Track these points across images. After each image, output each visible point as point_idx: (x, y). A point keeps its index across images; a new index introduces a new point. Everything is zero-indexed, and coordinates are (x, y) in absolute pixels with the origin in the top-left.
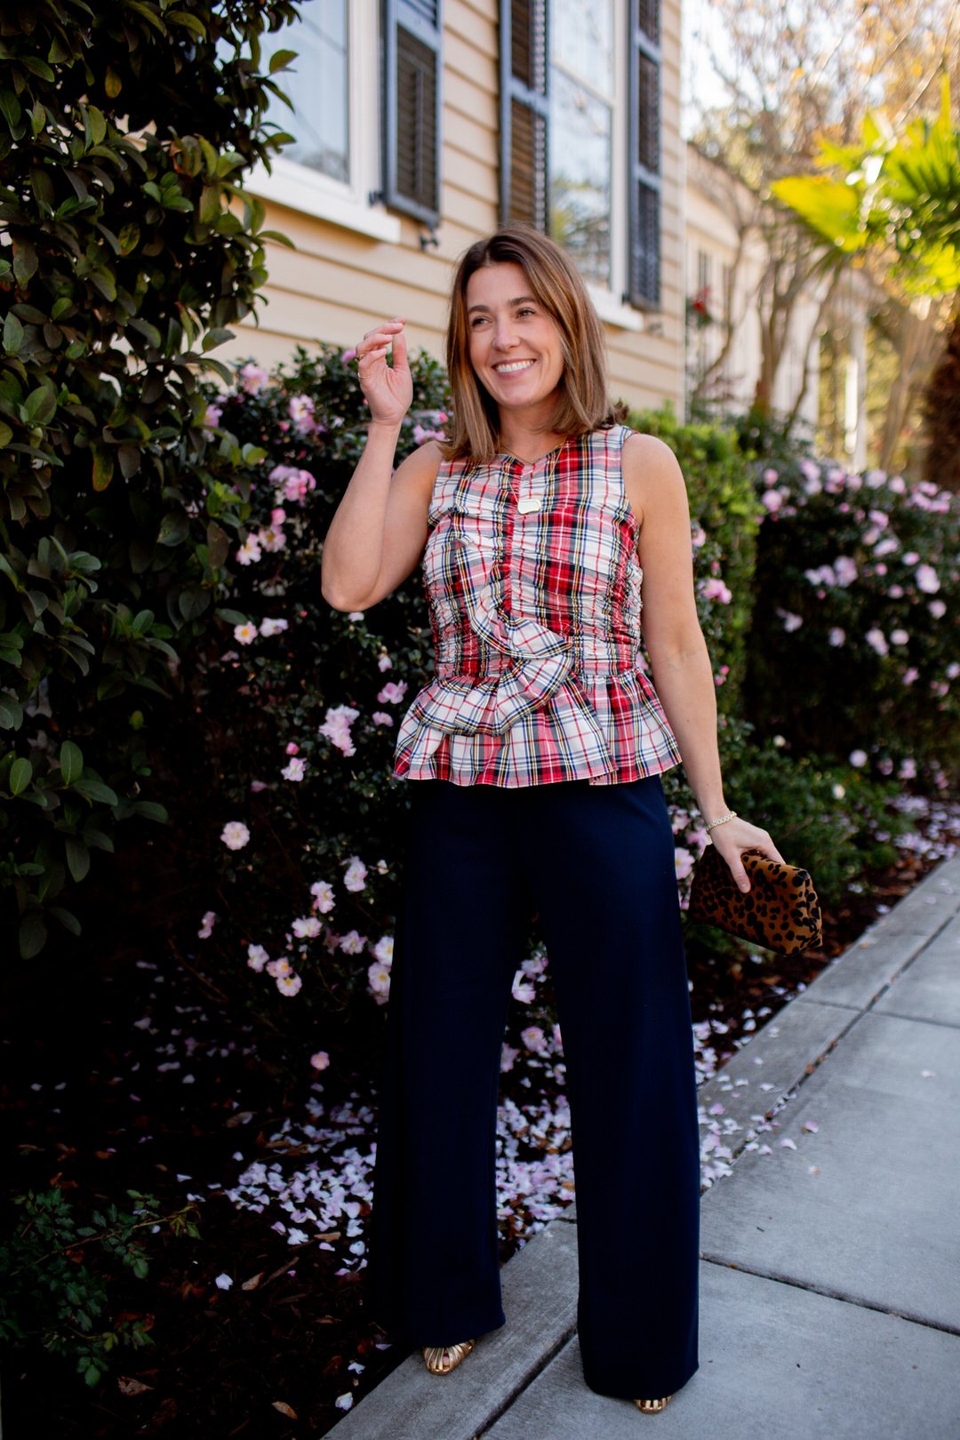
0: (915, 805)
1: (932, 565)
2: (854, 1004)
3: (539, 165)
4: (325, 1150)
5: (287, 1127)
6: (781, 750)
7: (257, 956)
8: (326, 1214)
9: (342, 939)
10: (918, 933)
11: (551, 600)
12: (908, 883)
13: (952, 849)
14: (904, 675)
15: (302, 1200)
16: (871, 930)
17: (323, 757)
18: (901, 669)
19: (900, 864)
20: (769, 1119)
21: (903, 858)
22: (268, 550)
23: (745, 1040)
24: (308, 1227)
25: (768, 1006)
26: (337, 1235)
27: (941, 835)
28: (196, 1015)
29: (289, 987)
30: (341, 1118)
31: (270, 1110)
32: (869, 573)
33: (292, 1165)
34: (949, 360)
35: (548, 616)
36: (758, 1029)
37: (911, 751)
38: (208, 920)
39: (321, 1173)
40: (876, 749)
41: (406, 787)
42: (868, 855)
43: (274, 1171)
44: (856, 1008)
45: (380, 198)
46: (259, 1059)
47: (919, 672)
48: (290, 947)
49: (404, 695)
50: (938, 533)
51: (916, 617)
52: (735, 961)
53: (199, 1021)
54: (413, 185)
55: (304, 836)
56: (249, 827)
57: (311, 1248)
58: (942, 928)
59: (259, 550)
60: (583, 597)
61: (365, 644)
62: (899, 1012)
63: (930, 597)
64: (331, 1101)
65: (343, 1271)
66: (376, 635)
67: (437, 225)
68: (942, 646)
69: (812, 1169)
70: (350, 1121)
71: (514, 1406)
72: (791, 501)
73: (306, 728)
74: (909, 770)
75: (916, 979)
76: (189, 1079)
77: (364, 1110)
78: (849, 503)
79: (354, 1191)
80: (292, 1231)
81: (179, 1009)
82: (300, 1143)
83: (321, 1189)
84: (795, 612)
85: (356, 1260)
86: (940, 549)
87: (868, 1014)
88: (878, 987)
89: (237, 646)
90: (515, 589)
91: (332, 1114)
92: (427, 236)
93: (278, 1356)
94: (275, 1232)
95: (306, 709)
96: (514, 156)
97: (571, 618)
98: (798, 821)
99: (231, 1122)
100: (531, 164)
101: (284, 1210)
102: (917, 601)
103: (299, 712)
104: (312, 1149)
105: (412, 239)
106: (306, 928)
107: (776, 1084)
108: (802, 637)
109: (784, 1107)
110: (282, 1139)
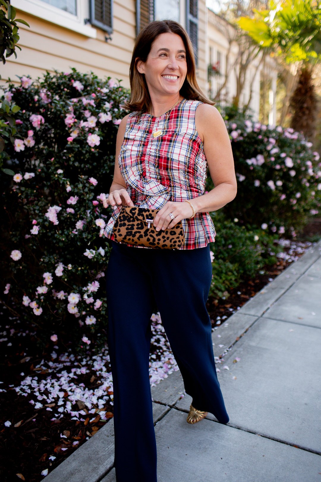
0: (285, 243)
1: (291, 157)
2: (256, 315)
3: (152, 12)
4: (55, 371)
5: (42, 363)
6: (236, 224)
7: (26, 300)
8: (51, 396)
9: (58, 294)
10: (282, 288)
11: (160, 172)
12: (281, 270)
13: (297, 258)
14: (280, 197)
15: (42, 391)
16: (266, 287)
17: (46, 225)
18: (279, 195)
19: (278, 264)
20: (220, 358)
21: (279, 261)
22: (28, 146)
23: (216, 328)
24: (44, 402)
25: (226, 315)
26: (54, 405)
27: (293, 253)
28: (16, 320)
29: (38, 312)
30: (63, 359)
31: (37, 356)
32: (268, 160)
33: (42, 377)
34: (300, 86)
35: (160, 179)
36: (221, 323)
37: (282, 223)
38: (8, 287)
39: (52, 380)
40: (271, 223)
41: (78, 236)
42: (267, 260)
43: (34, 380)
44: (257, 316)
45: (88, 21)
46: (36, 337)
47: (286, 196)
48: (37, 297)
49: (77, 201)
50: (293, 146)
51: (285, 176)
52: (216, 299)
53: (17, 323)
54: (102, 17)
55: (41, 255)
56: (21, 252)
57: (43, 409)
58: (291, 286)
59: (24, 146)
60: (173, 171)
61: (61, 182)
62: (272, 317)
63: (290, 169)
64: (60, 353)
65: (54, 419)
66: (67, 178)
67: (111, 33)
68: (295, 186)
69: (234, 377)
70: (66, 360)
71: (108, 474)
72: (241, 135)
73: (40, 214)
74: (282, 230)
75: (279, 305)
76: (10, 344)
77: (72, 356)
78: (262, 135)
79: (63, 387)
80: (37, 403)
81: (10, 318)
82: (46, 368)
83: (51, 387)
84: (243, 174)
85: (59, 414)
86: (294, 152)
87: (261, 318)
88: (265, 308)
89: (15, 183)
90: (147, 168)
91: (60, 357)
92: (108, 36)
93: (23, 454)
94: (31, 404)
95: (40, 207)
96: (141, 8)
97: (170, 180)
98: (240, 249)
99: (22, 361)
100: (148, 11)
101: (35, 395)
102: (285, 170)
103: (37, 208)
104: (50, 371)
105: (102, 37)
106: (42, 290)
107: (225, 345)
108: (245, 183)
109: (226, 354)
110: (40, 367)
